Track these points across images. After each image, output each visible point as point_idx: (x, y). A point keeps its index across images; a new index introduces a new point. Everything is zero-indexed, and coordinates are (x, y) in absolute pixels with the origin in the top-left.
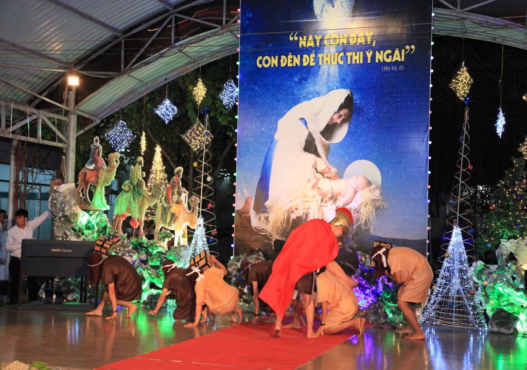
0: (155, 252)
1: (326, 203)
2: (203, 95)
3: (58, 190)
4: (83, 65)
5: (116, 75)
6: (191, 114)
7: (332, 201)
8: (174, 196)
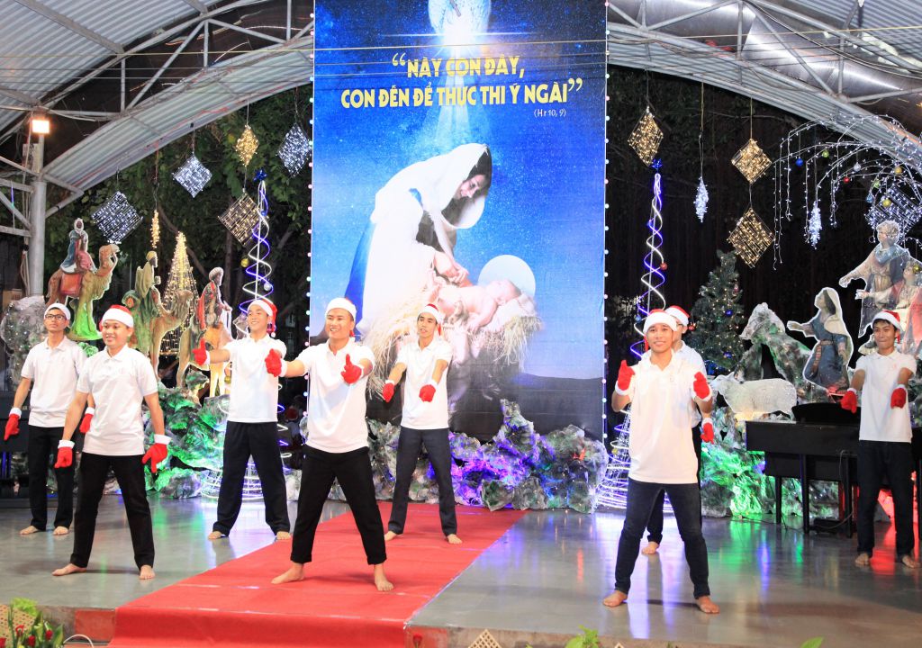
0: (178, 407)
1: (452, 323)
2: (253, 151)
3: (18, 307)
4: (57, 101)
5: (112, 117)
6: (231, 182)
7: (460, 321)
8: (208, 316)
